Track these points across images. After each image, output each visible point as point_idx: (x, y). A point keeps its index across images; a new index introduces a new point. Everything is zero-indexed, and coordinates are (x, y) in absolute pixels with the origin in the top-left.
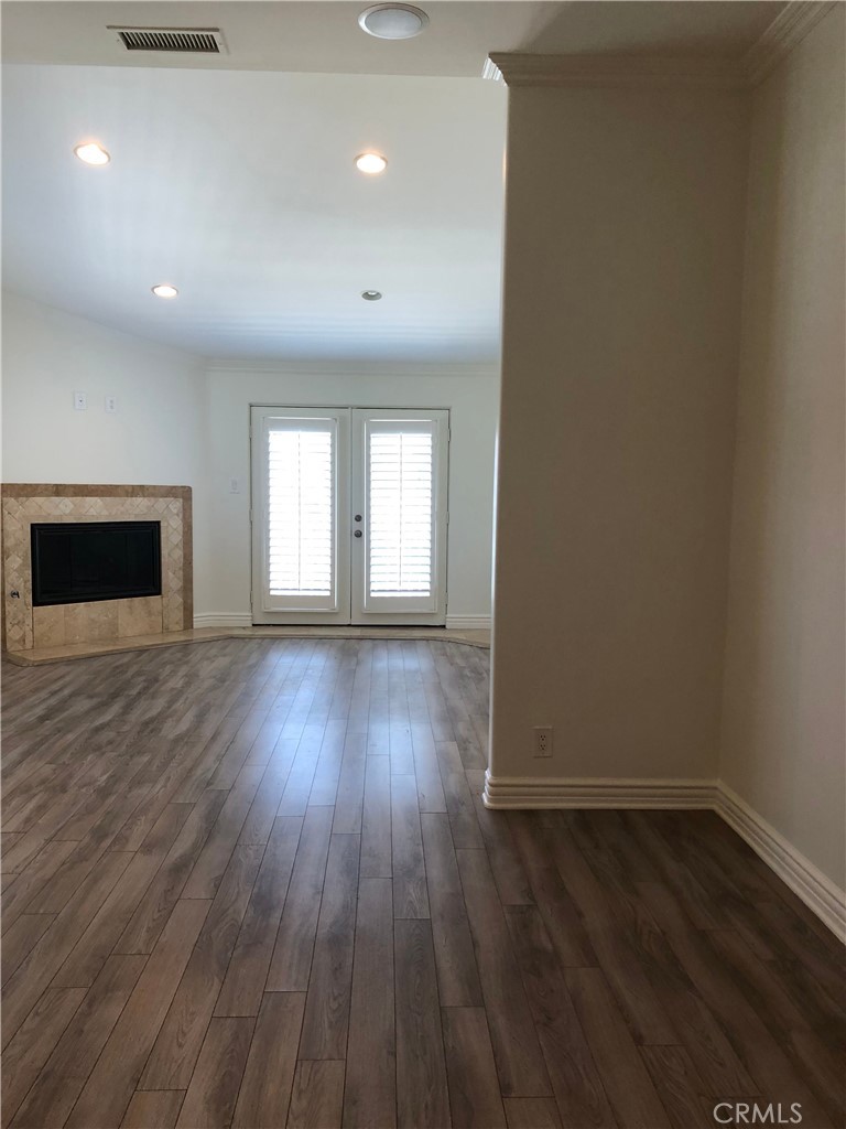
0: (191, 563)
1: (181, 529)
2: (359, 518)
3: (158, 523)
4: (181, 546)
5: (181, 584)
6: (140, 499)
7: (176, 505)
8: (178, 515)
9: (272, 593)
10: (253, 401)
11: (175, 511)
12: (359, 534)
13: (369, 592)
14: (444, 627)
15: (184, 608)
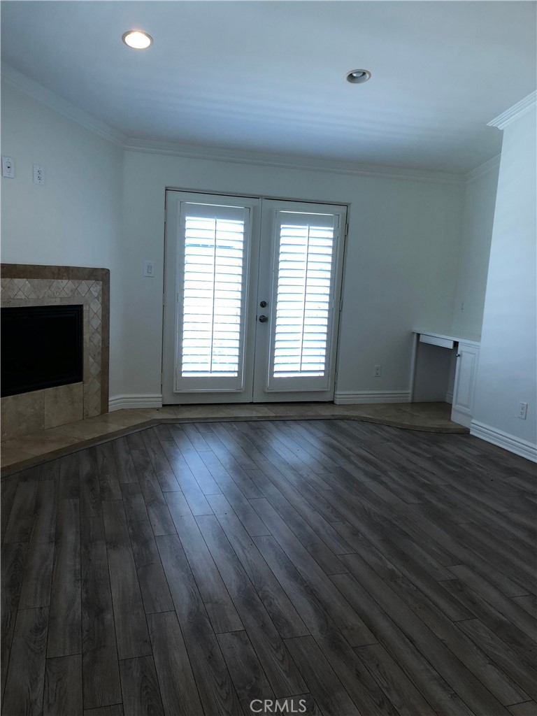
0: (108, 347)
1: (100, 313)
2: (263, 305)
3: (81, 307)
4: (100, 330)
5: (100, 369)
6: (65, 282)
7: (96, 288)
8: (97, 298)
9: (184, 375)
10: (169, 184)
11: (96, 294)
12: (264, 320)
13: (273, 373)
14: (332, 403)
15: (102, 393)
